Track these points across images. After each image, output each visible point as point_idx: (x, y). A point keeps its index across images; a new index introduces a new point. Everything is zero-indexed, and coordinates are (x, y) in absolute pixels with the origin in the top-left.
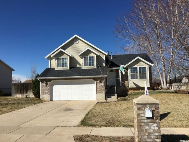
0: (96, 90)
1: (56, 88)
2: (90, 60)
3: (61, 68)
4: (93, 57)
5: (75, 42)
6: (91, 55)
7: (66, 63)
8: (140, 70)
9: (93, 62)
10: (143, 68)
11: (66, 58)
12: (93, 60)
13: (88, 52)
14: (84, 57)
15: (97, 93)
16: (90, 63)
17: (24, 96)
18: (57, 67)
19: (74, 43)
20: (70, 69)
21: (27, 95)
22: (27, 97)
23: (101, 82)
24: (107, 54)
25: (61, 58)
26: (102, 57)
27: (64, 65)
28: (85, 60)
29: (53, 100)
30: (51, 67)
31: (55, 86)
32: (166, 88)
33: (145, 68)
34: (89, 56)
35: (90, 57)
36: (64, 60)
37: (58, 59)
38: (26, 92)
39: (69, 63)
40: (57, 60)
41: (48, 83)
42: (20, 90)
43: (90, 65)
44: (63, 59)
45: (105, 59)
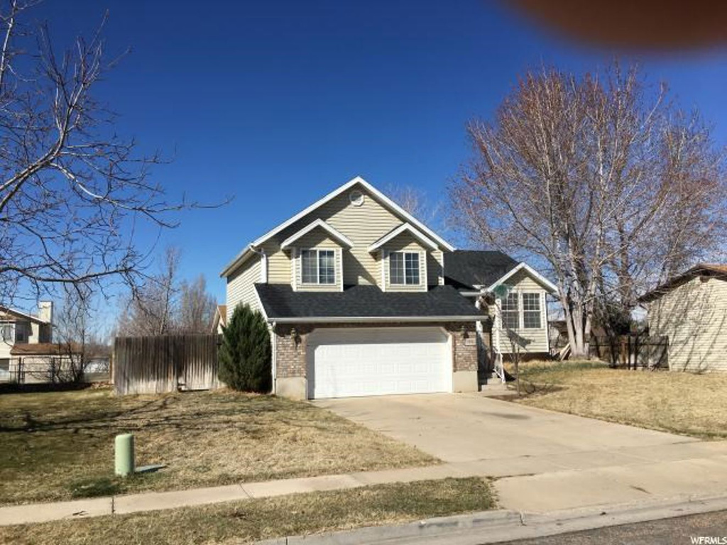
0: (454, 359)
1: (324, 354)
2: (408, 265)
3: (316, 287)
4: (416, 256)
5: (354, 200)
6: (412, 248)
7: (331, 271)
8: (525, 302)
9: (416, 273)
10: (532, 295)
11: (331, 254)
12: (416, 265)
13: (406, 237)
14: (391, 255)
15: (455, 371)
16: (408, 272)
17: (170, 386)
18: (303, 282)
19: (349, 203)
20: (344, 290)
21: (181, 381)
22: (180, 390)
23: (468, 337)
24: (452, 249)
25: (315, 251)
26: (436, 258)
27: (327, 275)
28: (392, 265)
29: (316, 397)
30: (272, 281)
31: (320, 346)
32: (583, 354)
33: (537, 295)
34: (405, 251)
35: (408, 256)
36: (326, 259)
37: (305, 253)
38: (180, 371)
39: (341, 271)
40: (300, 259)
41: (303, 337)
42: (151, 362)
43: (409, 281)
44: (322, 253)
45: (442, 264)
